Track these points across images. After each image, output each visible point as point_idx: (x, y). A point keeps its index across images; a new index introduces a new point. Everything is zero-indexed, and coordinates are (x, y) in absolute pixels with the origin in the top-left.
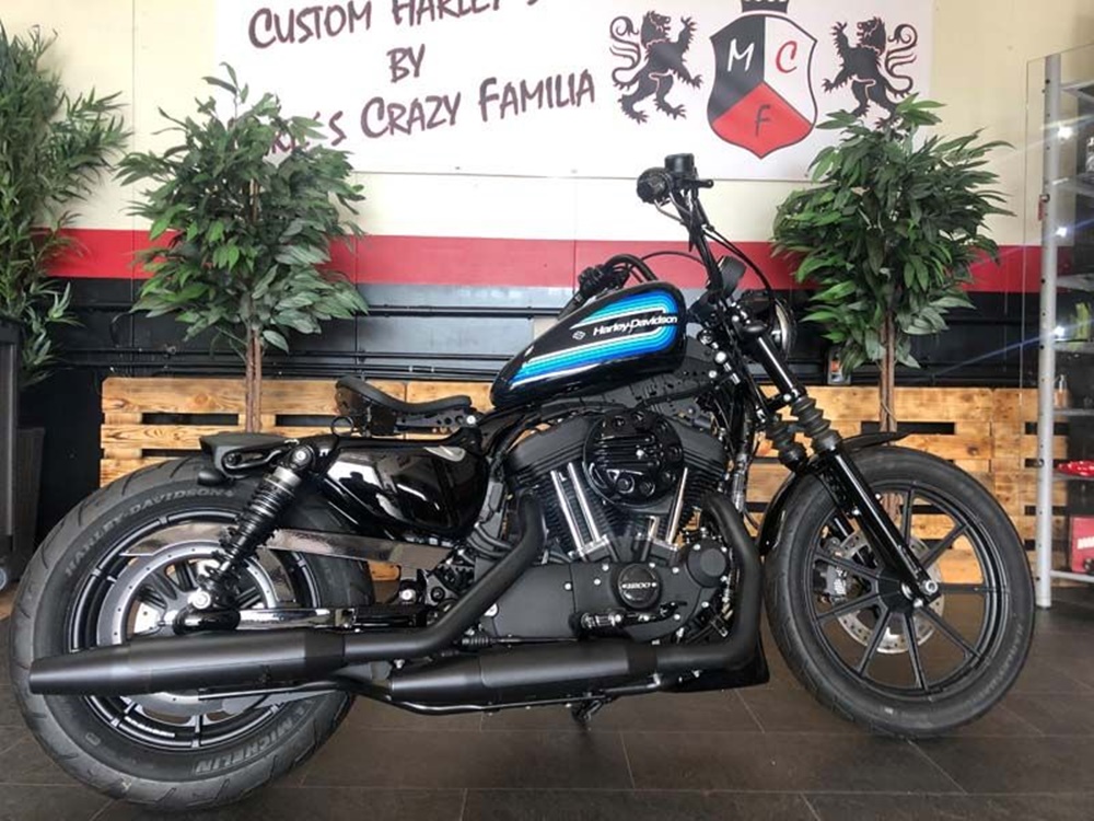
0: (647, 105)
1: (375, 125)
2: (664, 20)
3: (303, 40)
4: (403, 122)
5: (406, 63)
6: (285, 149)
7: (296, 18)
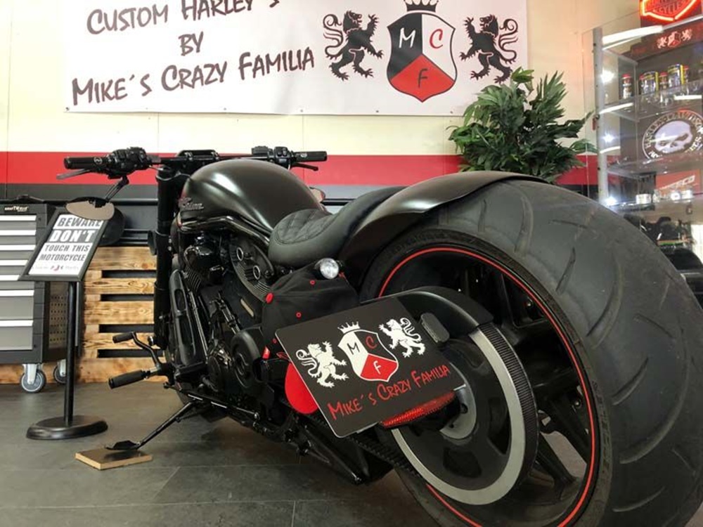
0: (348, 69)
1: (171, 82)
2: (357, 16)
3: (122, 29)
5: (191, 43)
6: (111, 99)
7: (118, 16)
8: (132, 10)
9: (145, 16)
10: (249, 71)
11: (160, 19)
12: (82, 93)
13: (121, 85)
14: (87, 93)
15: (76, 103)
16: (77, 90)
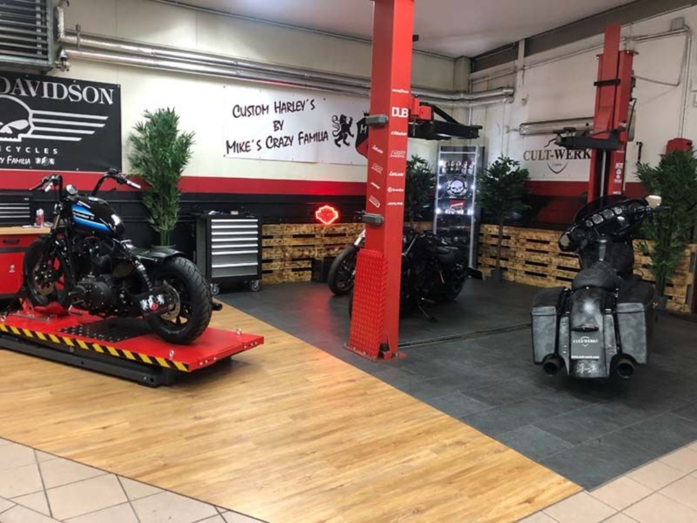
0: (341, 142)
1: (270, 145)
2: (345, 117)
3: (249, 116)
4: (277, 144)
5: (278, 126)
6: (244, 151)
7: (247, 109)
8: (253, 107)
9: (258, 109)
10: (302, 140)
11: (265, 112)
12: (231, 148)
13: (248, 144)
14: (233, 148)
15: (228, 153)
16: (228, 146)
